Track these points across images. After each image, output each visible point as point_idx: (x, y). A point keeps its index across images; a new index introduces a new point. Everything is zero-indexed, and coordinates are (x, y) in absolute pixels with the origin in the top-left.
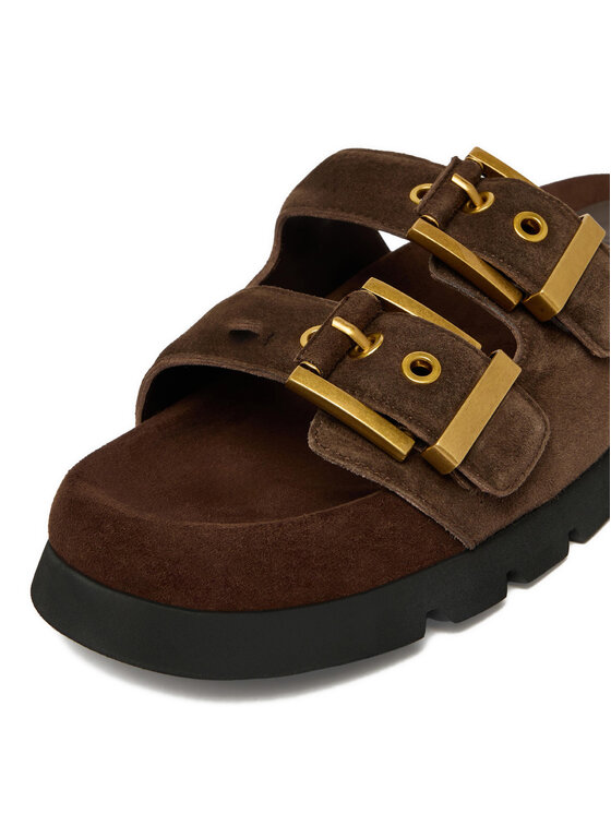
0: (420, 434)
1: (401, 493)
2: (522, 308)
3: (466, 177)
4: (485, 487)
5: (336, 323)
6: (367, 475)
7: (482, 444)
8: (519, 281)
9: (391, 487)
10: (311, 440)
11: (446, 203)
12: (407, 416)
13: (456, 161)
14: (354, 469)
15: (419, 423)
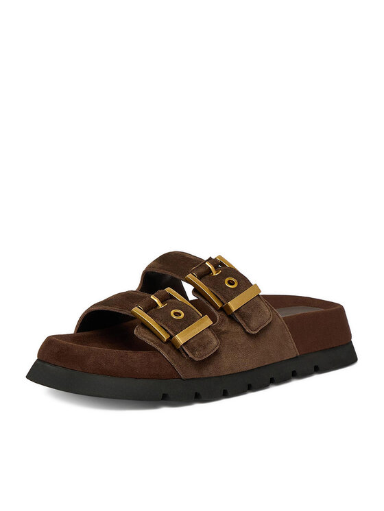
0: (171, 333)
1: (162, 352)
2: (222, 309)
3: (212, 264)
4: (191, 355)
5: (152, 297)
6: (151, 344)
7: (192, 341)
8: (222, 299)
9: (159, 349)
10: (135, 331)
11: (202, 270)
12: (169, 327)
13: (210, 258)
14: (147, 341)
15: (172, 329)
